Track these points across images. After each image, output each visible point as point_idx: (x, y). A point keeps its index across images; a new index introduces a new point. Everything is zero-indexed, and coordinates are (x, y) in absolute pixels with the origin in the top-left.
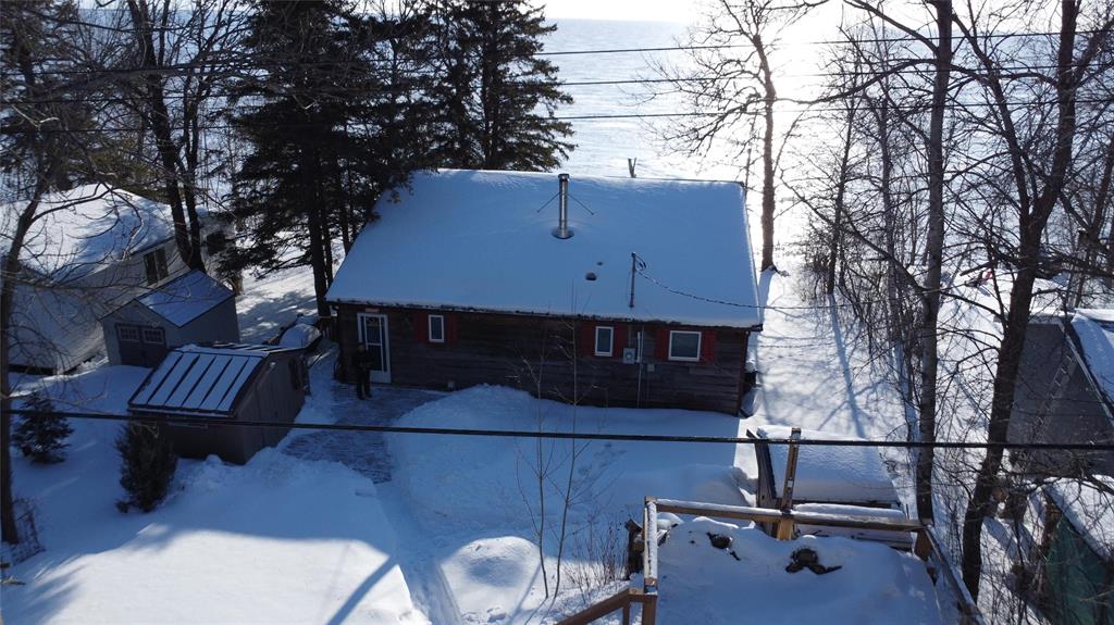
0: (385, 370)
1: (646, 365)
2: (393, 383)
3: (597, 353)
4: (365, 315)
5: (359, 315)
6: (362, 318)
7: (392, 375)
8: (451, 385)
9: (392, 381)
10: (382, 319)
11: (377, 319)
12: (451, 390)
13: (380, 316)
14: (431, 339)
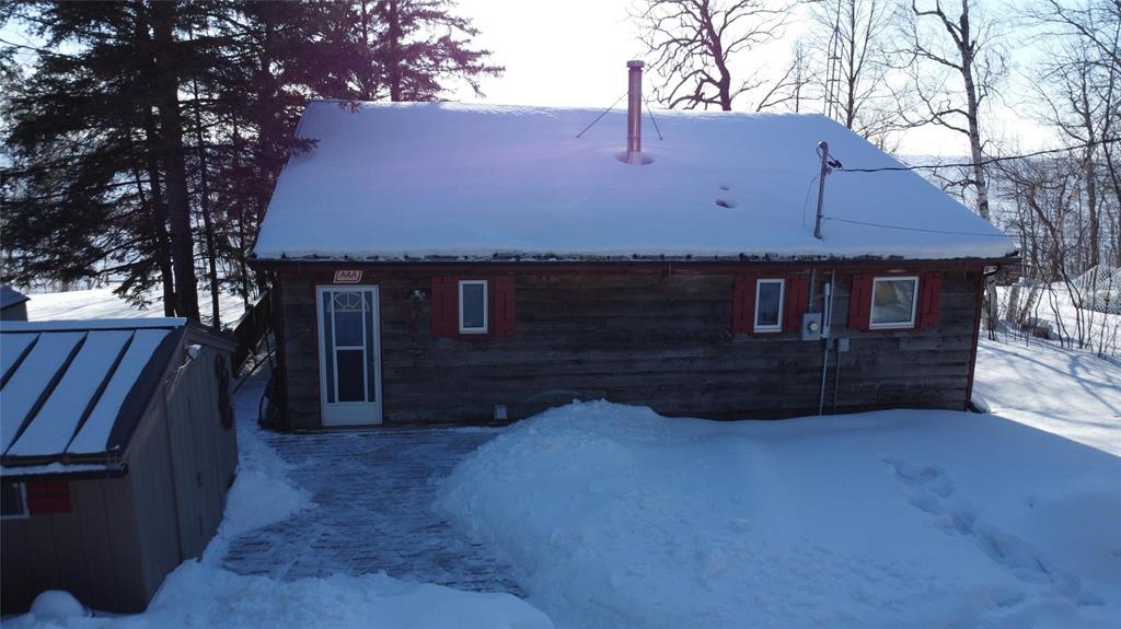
0: (372, 399)
1: (836, 342)
2: (386, 422)
3: (758, 328)
4: (331, 289)
5: (320, 290)
6: (327, 296)
7: (384, 408)
8: (501, 413)
9: (385, 418)
10: (368, 295)
11: (355, 298)
12: (501, 423)
13: (363, 289)
14: (463, 330)
